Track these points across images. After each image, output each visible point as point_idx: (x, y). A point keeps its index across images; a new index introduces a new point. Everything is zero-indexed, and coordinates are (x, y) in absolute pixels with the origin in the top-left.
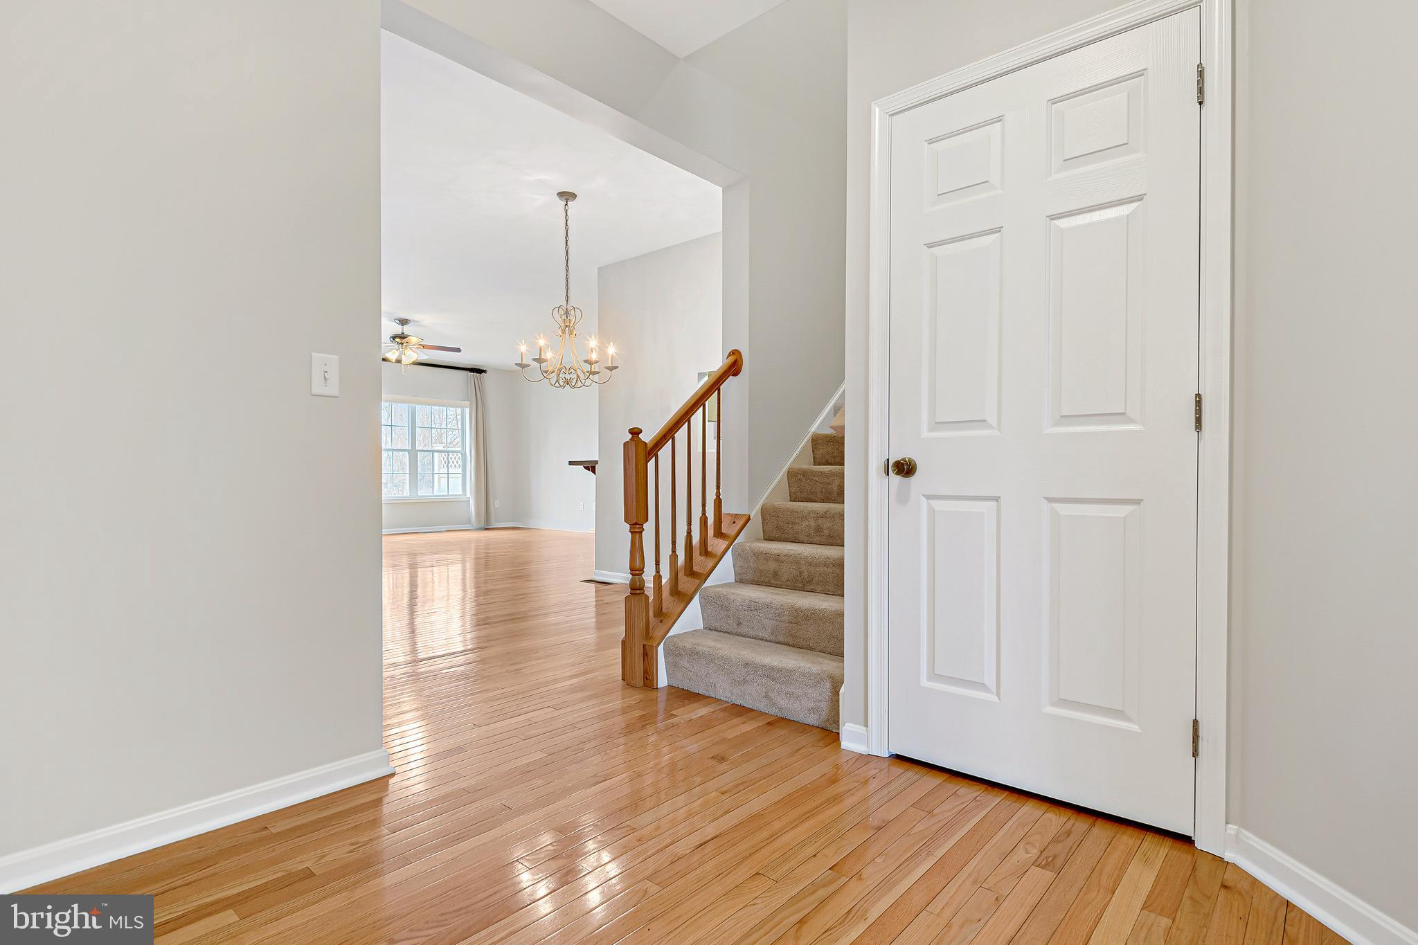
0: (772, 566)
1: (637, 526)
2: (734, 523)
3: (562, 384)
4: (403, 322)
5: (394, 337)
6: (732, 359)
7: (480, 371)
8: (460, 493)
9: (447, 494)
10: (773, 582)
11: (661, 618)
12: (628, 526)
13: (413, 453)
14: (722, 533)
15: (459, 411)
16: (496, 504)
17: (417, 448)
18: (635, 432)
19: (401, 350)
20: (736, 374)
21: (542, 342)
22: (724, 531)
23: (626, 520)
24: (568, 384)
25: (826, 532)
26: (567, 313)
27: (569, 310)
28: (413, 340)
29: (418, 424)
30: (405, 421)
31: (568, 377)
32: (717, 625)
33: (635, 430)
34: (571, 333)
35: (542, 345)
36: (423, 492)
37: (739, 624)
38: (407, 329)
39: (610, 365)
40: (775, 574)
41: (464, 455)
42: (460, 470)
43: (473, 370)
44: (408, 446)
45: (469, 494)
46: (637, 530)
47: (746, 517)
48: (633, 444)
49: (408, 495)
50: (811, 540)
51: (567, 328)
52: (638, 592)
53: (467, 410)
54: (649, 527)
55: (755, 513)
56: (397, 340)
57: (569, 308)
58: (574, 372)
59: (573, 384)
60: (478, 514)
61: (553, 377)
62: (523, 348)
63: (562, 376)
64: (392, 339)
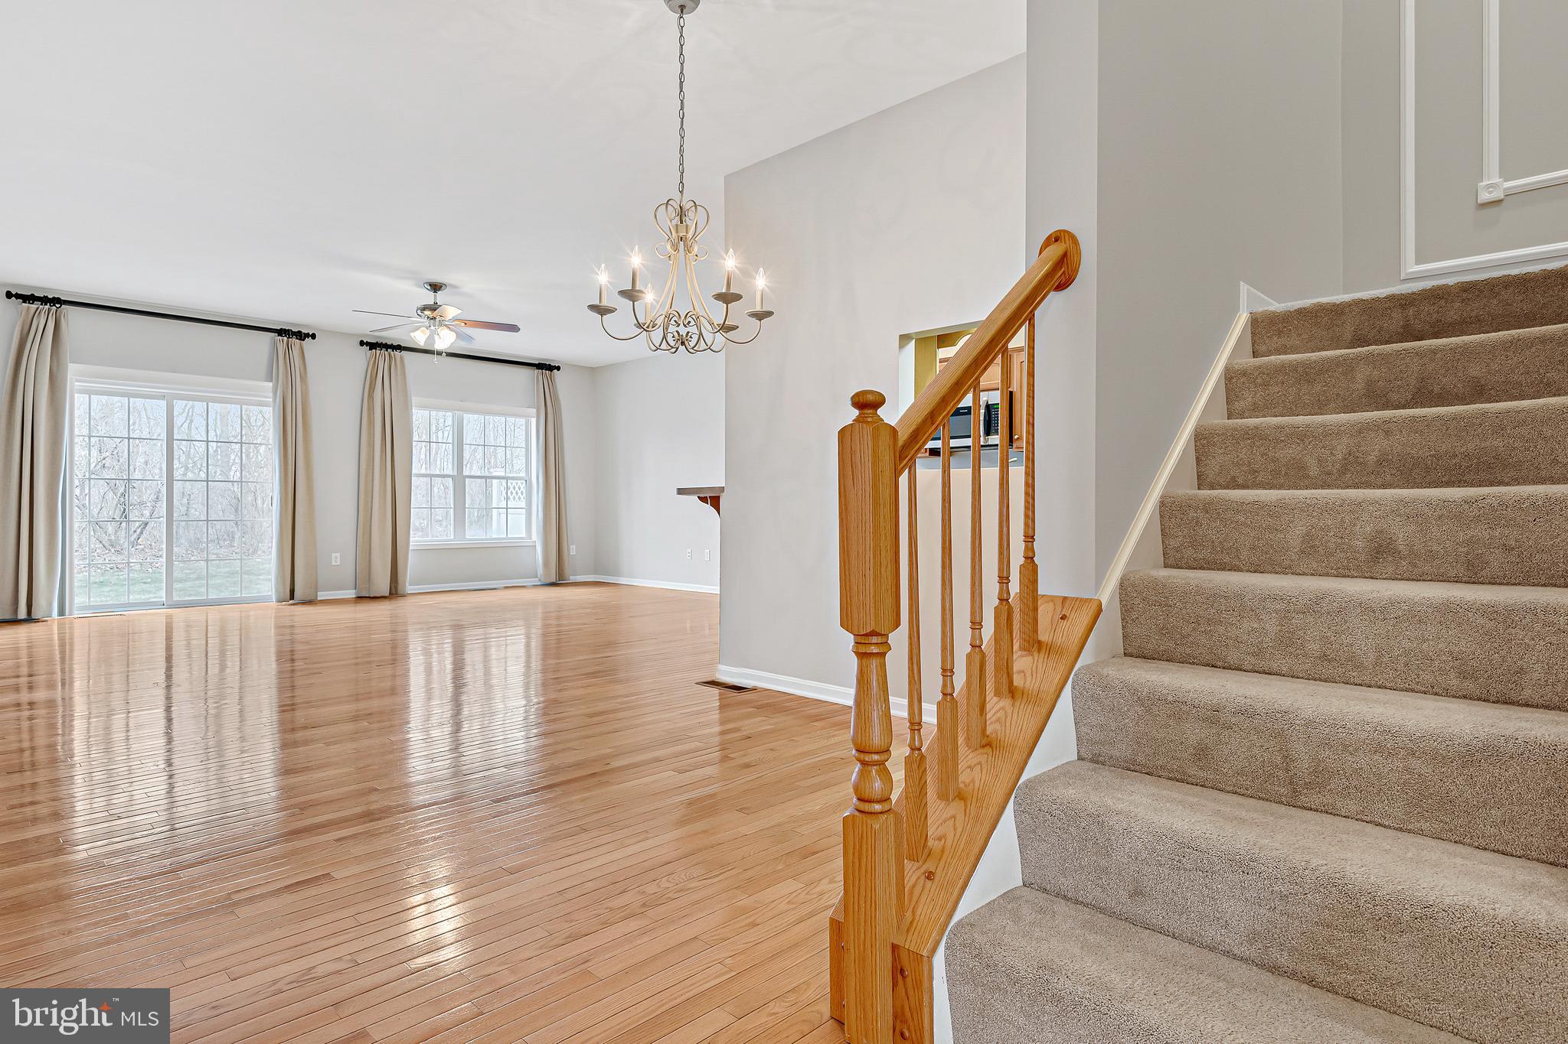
0: (1194, 733)
1: (875, 640)
2: (1063, 618)
3: (672, 343)
4: (435, 287)
5: (424, 308)
6: (1055, 251)
7: (550, 368)
8: (524, 535)
9: (505, 536)
10: (1192, 771)
11: (930, 866)
12: (850, 639)
13: (459, 481)
14: (1039, 643)
15: (522, 421)
16: (572, 550)
17: (464, 474)
18: (867, 403)
19: (432, 328)
20: (1061, 287)
21: (636, 260)
22: (1043, 636)
23: (846, 623)
24: (683, 343)
25: (1314, 647)
26: (682, 213)
27: (684, 209)
28: (451, 312)
29: (467, 439)
30: (447, 435)
31: (683, 331)
32: (1066, 883)
33: (870, 398)
34: (688, 249)
35: (636, 266)
36: (473, 534)
37: (1137, 893)
38: (441, 297)
39: (758, 308)
40: (1201, 754)
41: (529, 483)
42: (523, 505)
43: (540, 366)
44: (449, 470)
45: (536, 537)
46: (874, 649)
47: (1094, 607)
48: (868, 430)
49: (452, 537)
50: (1263, 664)
51: (682, 242)
52: (877, 807)
53: (534, 421)
54: (899, 639)
55: (1107, 593)
56: (427, 313)
57: (687, 205)
58: (693, 323)
59: (692, 344)
60: (546, 564)
61: (657, 335)
62: (603, 278)
63: (672, 329)
64: (419, 312)
